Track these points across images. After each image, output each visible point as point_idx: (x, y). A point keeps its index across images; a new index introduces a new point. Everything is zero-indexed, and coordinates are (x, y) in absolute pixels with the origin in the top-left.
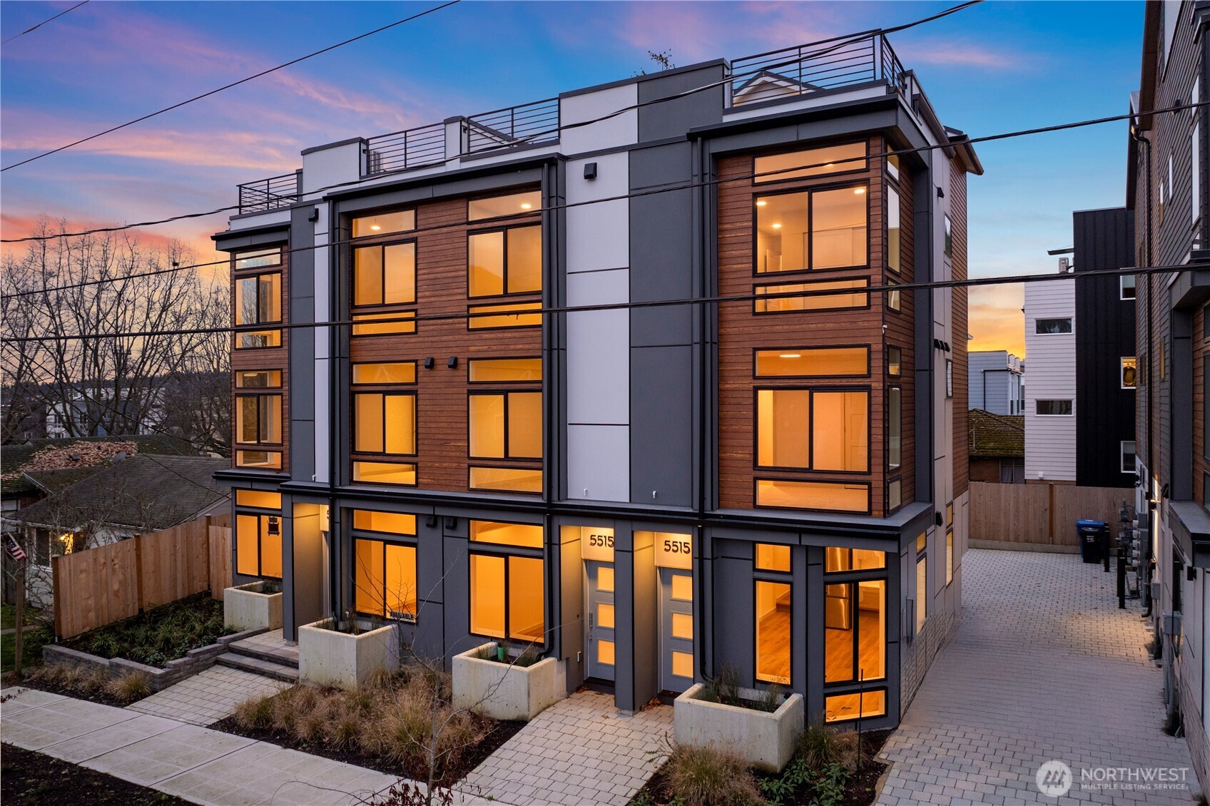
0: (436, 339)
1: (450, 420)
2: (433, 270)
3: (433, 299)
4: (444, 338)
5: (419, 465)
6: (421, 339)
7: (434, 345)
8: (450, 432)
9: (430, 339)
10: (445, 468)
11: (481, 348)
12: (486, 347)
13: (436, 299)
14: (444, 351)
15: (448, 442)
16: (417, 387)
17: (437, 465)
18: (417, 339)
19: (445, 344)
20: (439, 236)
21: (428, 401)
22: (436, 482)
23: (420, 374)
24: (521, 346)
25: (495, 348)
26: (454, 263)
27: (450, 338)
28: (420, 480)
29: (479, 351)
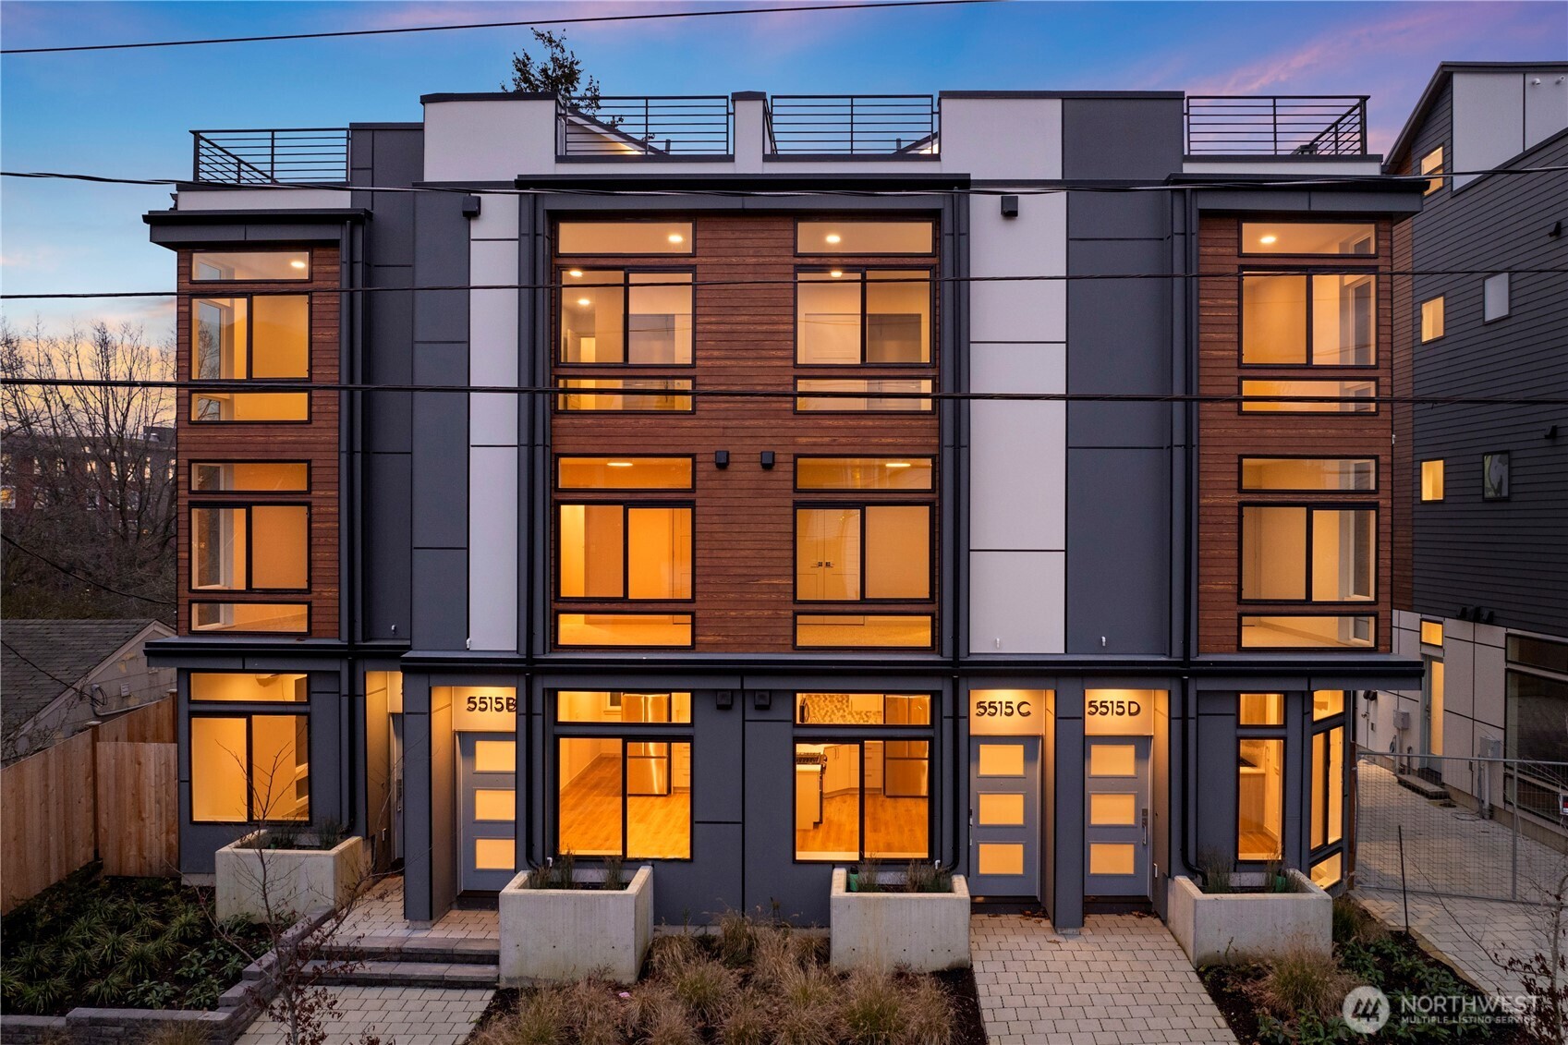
0: (734, 423)
1: (759, 546)
2: (727, 319)
3: (728, 363)
4: (747, 423)
5: (698, 614)
6: (703, 423)
7: (729, 432)
8: (758, 563)
9: (722, 423)
10: (749, 618)
11: (819, 440)
12: (827, 439)
13: (733, 363)
14: (748, 441)
15: (757, 578)
16: (694, 495)
17: (733, 613)
18: (698, 423)
19: (750, 432)
20: (740, 269)
21: (715, 517)
22: (731, 640)
23: (700, 475)
24: (890, 440)
25: (844, 440)
26: (769, 310)
27: (761, 423)
28: (699, 638)
29: (815, 444)
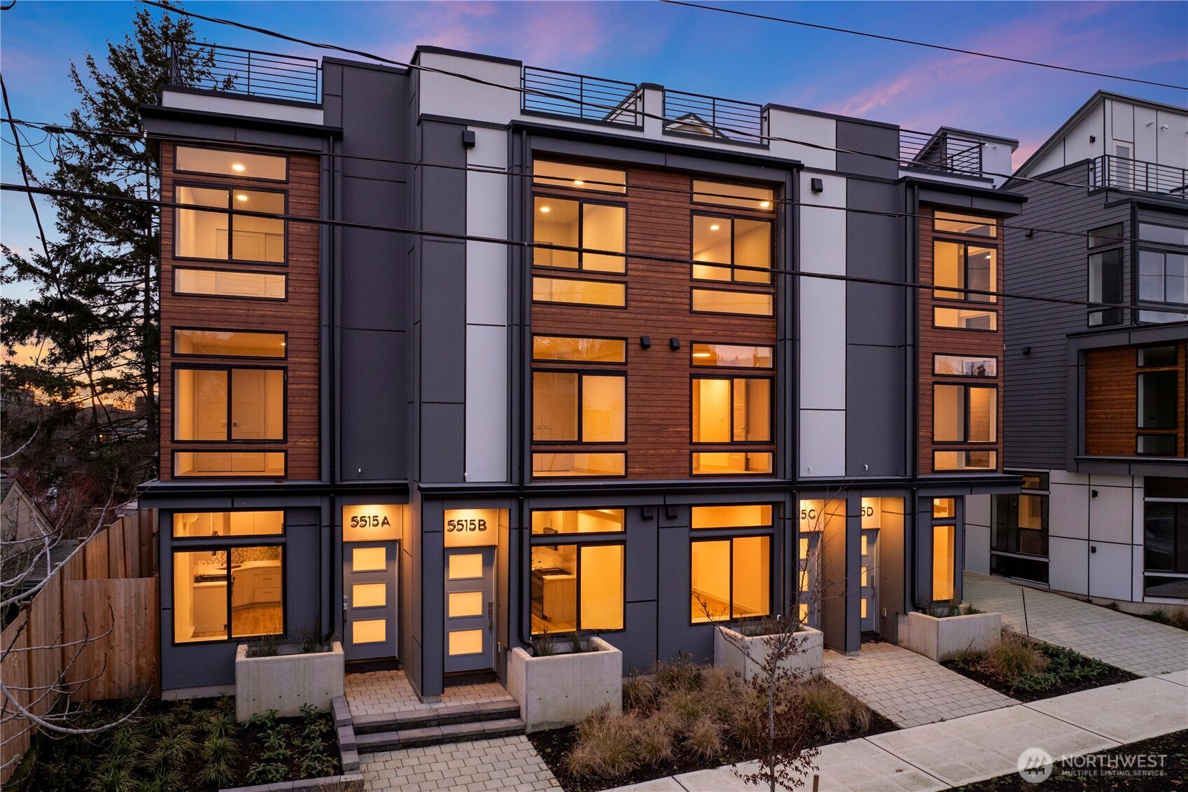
0: (653, 317)
1: (668, 405)
2: (648, 243)
3: (649, 274)
4: (661, 317)
5: (629, 453)
6: (633, 316)
7: (649, 323)
8: (668, 417)
9: (644, 316)
10: (662, 455)
11: (706, 332)
12: (711, 332)
13: (652, 274)
14: (662, 330)
15: (666, 427)
16: (626, 367)
17: (652, 452)
18: (628, 315)
19: (663, 324)
20: (657, 209)
21: (641, 383)
22: (650, 471)
23: (631, 353)
24: (748, 334)
25: (721, 333)
26: (676, 240)
27: (670, 318)
28: (629, 470)
29: (703, 335)
